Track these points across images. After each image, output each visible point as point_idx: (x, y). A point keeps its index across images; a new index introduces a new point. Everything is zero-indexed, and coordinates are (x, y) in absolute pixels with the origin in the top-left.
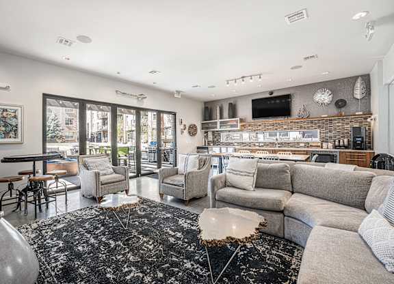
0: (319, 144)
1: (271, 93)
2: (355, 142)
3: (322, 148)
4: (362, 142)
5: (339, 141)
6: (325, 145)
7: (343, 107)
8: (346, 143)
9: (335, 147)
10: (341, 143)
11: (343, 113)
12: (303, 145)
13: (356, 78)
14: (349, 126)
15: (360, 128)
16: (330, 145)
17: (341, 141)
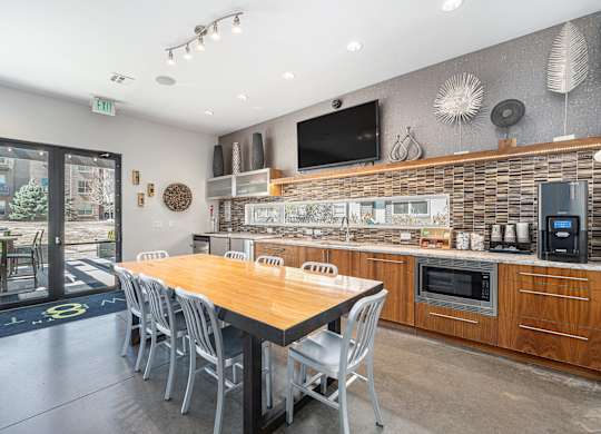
0: (447, 236)
1: (339, 103)
2: (549, 234)
3: (454, 247)
4: (575, 232)
5: (503, 229)
6: (461, 238)
7: (515, 123)
8: (523, 236)
9: (491, 246)
10: (509, 236)
11: (515, 143)
12: (406, 236)
13: (556, 30)
14: (532, 182)
15: (566, 185)
16: (478, 239)
17: (509, 228)
